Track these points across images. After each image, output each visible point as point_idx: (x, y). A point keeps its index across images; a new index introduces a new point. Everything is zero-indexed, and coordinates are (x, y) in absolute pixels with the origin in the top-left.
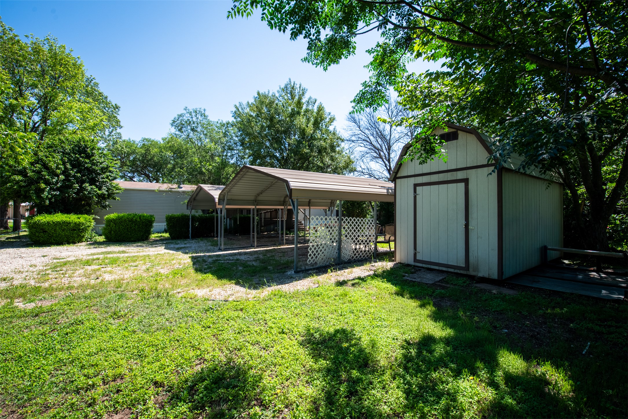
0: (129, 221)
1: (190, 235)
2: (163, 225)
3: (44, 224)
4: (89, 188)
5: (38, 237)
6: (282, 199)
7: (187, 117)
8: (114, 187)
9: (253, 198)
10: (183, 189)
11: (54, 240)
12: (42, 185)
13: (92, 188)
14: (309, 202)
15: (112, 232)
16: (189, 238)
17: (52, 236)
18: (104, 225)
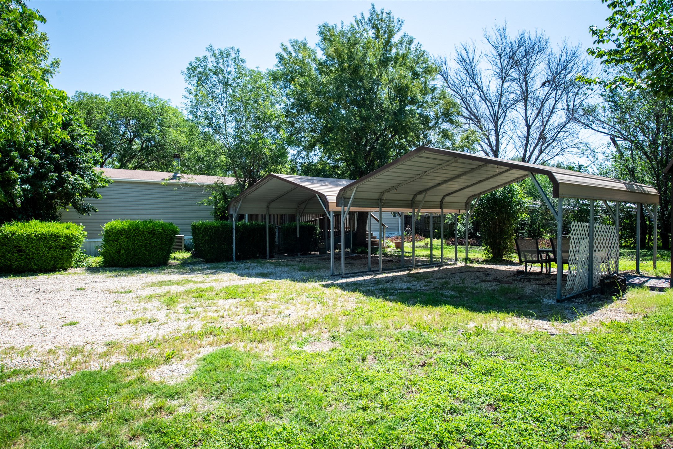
0: (149, 233)
1: (234, 255)
2: (188, 238)
3: (20, 239)
4: (72, 179)
5: (9, 260)
6: (411, 197)
7: (211, 63)
8: (98, 177)
9: (376, 196)
10: (182, 181)
11: (35, 264)
12: (14, 173)
13: (75, 179)
14: (441, 202)
15: (122, 251)
16: (231, 260)
17: (33, 258)
18: (101, 240)
